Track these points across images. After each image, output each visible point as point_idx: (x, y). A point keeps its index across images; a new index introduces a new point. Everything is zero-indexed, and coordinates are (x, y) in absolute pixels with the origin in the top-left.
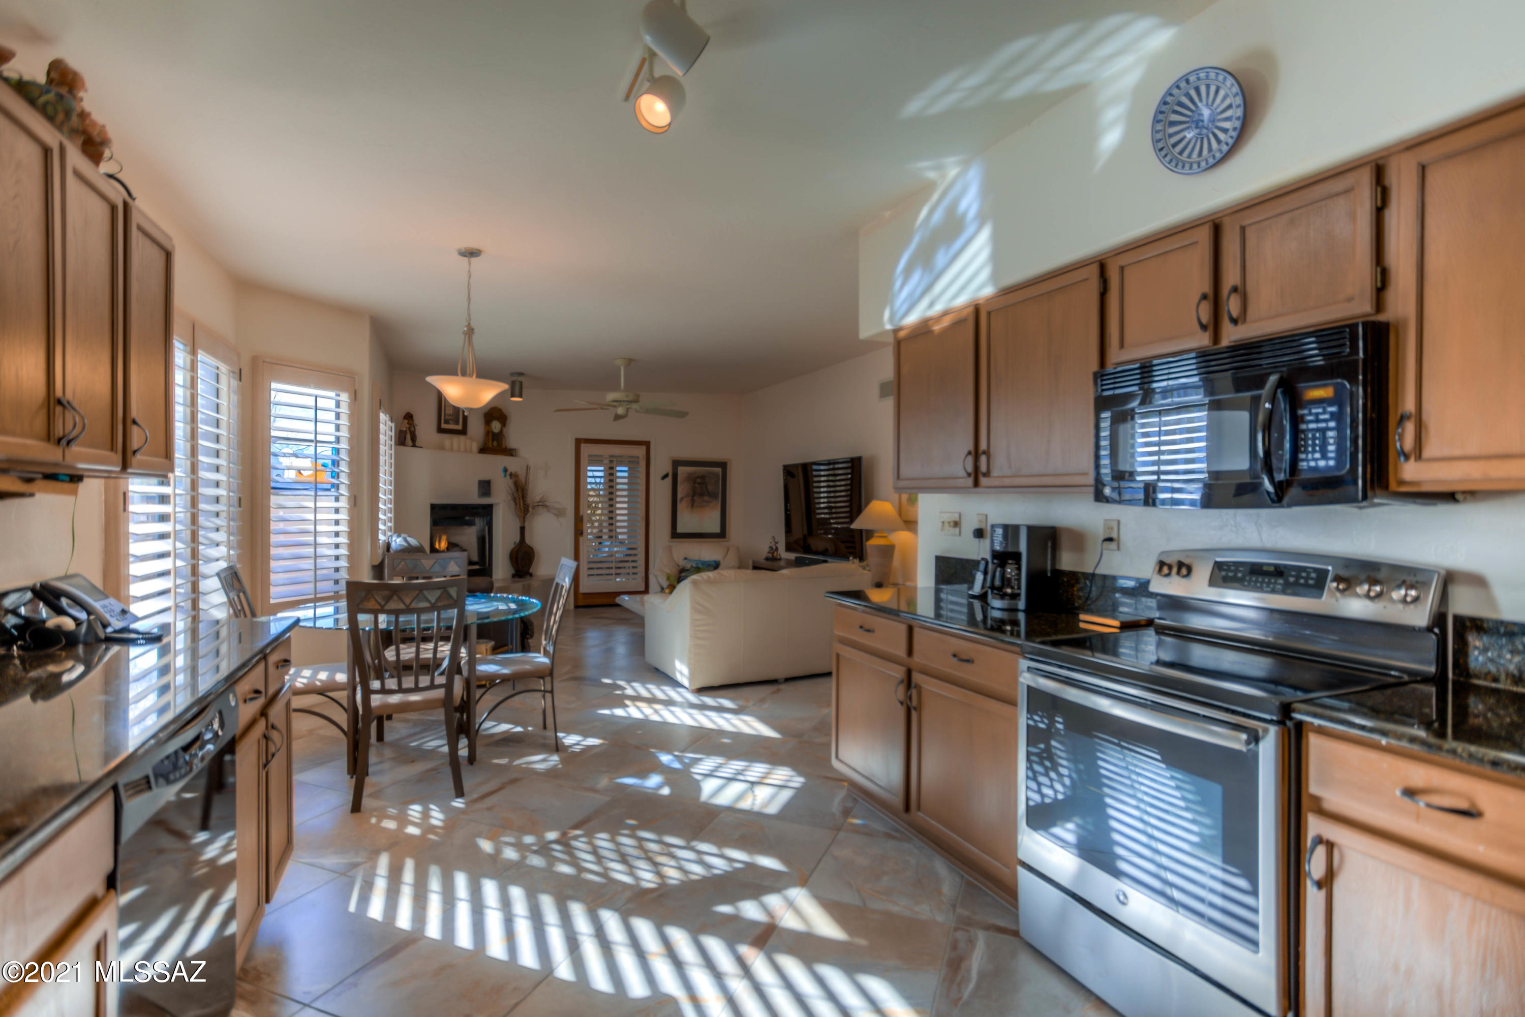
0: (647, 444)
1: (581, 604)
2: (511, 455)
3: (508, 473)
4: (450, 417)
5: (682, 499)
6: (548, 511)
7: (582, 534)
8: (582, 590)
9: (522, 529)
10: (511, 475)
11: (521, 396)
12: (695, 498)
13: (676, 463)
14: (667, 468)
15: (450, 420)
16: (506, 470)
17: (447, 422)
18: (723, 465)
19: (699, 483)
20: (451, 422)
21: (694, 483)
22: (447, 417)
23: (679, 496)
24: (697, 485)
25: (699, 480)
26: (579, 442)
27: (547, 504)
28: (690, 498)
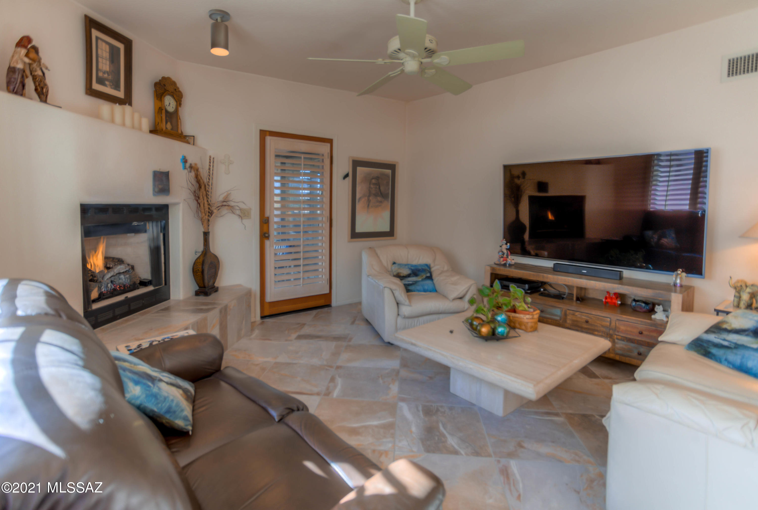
0: (330, 141)
1: (267, 313)
2: (188, 143)
3: (188, 165)
4: (106, 75)
5: (360, 199)
6: (233, 213)
7: (268, 238)
8: (269, 298)
9: (206, 235)
10: (191, 167)
11: (226, 47)
12: (371, 198)
13: (356, 163)
14: (347, 168)
15: (107, 80)
16: (185, 161)
17: (100, 81)
18: (392, 167)
19: (374, 184)
20: (107, 83)
21: (370, 184)
22: (100, 74)
23: (358, 196)
24: (372, 186)
25: (374, 181)
26: (263, 134)
27: (232, 204)
28: (366, 198)
